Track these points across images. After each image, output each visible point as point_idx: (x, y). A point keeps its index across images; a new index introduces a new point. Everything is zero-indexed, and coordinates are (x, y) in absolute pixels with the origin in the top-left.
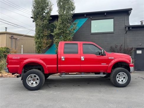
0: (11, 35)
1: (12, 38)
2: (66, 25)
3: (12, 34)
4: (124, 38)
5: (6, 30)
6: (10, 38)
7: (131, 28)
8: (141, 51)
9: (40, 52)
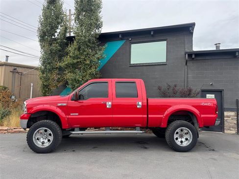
0: (13, 68)
1: (14, 72)
2: (84, 51)
3: (15, 66)
4: (184, 72)
5: (7, 60)
6: (11, 72)
7: (193, 56)
8: (214, 95)
9: (47, 94)
